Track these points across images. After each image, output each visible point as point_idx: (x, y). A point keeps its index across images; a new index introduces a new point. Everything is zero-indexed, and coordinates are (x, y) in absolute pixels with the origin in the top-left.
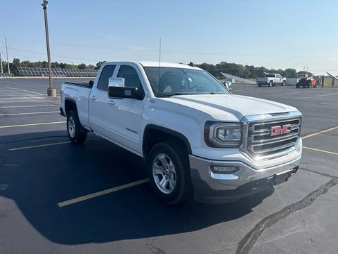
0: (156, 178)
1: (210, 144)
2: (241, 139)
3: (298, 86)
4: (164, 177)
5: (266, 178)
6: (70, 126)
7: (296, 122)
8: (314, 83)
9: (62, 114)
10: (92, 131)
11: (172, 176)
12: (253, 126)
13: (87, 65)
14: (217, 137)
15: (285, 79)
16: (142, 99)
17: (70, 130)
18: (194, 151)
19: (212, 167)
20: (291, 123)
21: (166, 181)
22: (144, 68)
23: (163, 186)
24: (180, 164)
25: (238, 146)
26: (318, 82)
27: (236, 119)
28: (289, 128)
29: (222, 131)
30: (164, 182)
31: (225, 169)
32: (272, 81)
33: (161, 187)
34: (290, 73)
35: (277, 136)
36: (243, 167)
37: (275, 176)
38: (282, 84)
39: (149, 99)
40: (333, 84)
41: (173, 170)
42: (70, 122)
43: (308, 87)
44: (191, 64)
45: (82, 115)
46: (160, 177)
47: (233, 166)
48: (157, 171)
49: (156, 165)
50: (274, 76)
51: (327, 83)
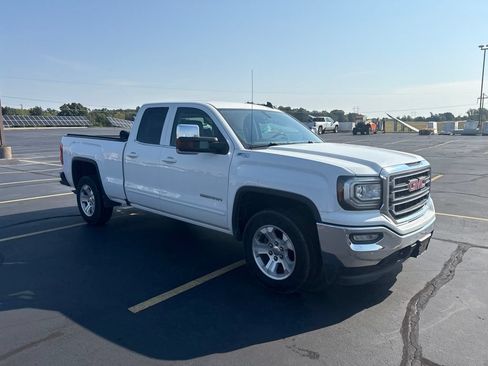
0: (258, 261)
1: (346, 206)
2: (382, 197)
3: (355, 132)
4: (271, 258)
5: (410, 246)
6: (82, 200)
7: (426, 174)
8: (374, 128)
9: (64, 181)
10: (128, 203)
11: (286, 255)
12: (393, 181)
13: (44, 109)
14: (355, 196)
15: (337, 123)
16: (226, 153)
17: (83, 205)
18: (324, 217)
19: (352, 235)
20: (423, 174)
21: (276, 262)
22: (219, 110)
23: (273, 270)
24: (302, 236)
25: (379, 206)
26: (378, 126)
27: (373, 173)
28: (424, 182)
29: (359, 189)
30: (272, 265)
31: (365, 238)
32: (321, 126)
33: (268, 271)
34: (337, 115)
35: (416, 191)
36: (386, 233)
37: (418, 242)
38: (334, 130)
39: (236, 152)
40: (395, 129)
41: (290, 246)
42: (82, 194)
43: (368, 134)
44: (269, 105)
45: (110, 181)
46: (265, 259)
47: (375, 233)
48: (259, 250)
49: (258, 243)
50: (323, 120)
51: (389, 127)
